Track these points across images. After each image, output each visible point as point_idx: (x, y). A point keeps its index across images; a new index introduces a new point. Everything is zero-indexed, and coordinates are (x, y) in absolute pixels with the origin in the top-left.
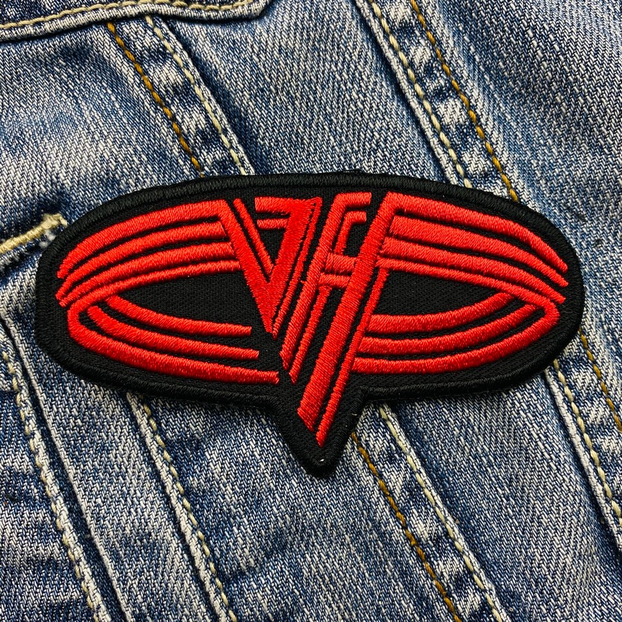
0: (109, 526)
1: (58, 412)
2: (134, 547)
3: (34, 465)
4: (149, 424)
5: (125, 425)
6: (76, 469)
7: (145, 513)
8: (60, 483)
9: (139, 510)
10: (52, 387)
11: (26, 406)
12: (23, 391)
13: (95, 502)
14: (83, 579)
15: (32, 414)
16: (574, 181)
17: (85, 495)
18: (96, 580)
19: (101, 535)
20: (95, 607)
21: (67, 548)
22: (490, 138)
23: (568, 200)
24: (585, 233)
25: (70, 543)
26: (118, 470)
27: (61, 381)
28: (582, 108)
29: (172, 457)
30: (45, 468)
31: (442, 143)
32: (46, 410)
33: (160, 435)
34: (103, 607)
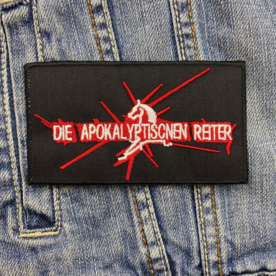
6: (15, 85)
8: (9, 89)
10: (15, 55)
12: (5, 53)
13: (19, 98)
14: (7, 122)
15: (6, 62)
16: (217, 36)
18: (12, 125)
20: (9, 133)
21: (5, 110)
22: (192, 11)
23: (213, 42)
24: (216, 56)
25: (7, 109)
27: (19, 54)
28: (229, 8)
30: (5, 82)
31: (174, 8)
32: (11, 62)
34: (11, 134)
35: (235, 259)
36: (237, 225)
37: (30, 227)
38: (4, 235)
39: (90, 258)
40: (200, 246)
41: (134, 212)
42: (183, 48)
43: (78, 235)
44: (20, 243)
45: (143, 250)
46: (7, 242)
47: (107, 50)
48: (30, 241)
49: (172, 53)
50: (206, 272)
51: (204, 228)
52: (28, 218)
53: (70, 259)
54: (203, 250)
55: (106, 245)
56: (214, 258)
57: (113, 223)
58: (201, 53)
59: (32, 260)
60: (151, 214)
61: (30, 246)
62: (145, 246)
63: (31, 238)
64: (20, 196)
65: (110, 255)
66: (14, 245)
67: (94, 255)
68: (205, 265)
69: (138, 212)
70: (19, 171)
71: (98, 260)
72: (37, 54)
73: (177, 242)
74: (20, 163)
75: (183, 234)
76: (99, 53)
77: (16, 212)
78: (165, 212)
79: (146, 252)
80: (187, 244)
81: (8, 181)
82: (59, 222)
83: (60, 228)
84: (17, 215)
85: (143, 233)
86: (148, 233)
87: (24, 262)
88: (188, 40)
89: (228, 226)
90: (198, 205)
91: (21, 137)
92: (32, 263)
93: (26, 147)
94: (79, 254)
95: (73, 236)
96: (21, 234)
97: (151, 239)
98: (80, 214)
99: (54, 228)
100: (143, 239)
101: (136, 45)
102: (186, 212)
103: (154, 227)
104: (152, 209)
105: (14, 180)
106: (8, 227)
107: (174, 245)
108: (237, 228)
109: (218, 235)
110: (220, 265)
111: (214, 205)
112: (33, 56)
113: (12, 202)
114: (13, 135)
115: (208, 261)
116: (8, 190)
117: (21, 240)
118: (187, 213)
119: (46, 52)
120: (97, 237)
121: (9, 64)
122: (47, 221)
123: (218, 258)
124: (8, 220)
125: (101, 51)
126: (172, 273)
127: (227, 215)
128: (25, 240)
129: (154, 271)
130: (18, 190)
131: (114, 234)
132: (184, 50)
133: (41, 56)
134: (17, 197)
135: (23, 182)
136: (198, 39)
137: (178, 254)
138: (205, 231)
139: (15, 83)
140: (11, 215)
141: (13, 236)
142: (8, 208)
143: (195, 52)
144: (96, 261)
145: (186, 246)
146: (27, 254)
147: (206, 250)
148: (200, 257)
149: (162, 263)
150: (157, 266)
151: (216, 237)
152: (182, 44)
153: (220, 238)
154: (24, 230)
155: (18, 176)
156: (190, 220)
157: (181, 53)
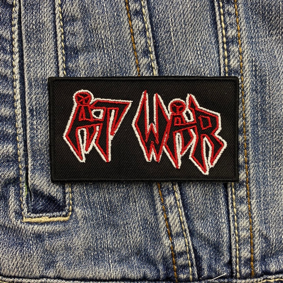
0: (32, 71)
1: (27, 20)
2: (39, 83)
3: (12, 37)
4: (61, 36)
5: (52, 34)
6: (27, 45)
7: (47, 71)
9: (46, 69)
10: (28, 9)
11: (16, 13)
12: (17, 7)
13: (30, 60)
14: (15, 88)
15: (17, 17)
17: (27, 56)
18: (20, 91)
19: (28, 74)
20: (17, 99)
21: (14, 73)
25: (16, 72)
26: (43, 51)
27: (33, 9)
29: (65, 53)
30: (16, 40)
32: (23, 17)
33: (64, 42)
34: (19, 101)
35: (268, 256)
36: (273, 218)
37: (35, 211)
38: (5, 219)
39: (104, 249)
40: (232, 240)
41: (157, 198)
42: (223, 15)
43: (92, 221)
44: (23, 228)
45: (167, 242)
46: (8, 226)
47: (136, 10)
48: (36, 226)
49: (209, 19)
50: (236, 270)
51: (237, 220)
52: (32, 201)
53: (81, 249)
54: (234, 246)
55: (123, 235)
56: (246, 254)
57: (133, 209)
58: (242, 21)
59: (36, 249)
60: (178, 201)
61: (35, 232)
62: (169, 238)
63: (37, 223)
64: (24, 175)
65: (128, 246)
66: (16, 231)
67: (109, 246)
68: (236, 262)
69: (162, 199)
70: (25, 145)
71: (113, 251)
72: (54, 10)
73: (204, 235)
74: (27, 135)
75: (212, 226)
76: (127, 14)
77: (20, 193)
78: (193, 199)
79: (170, 244)
80: (216, 237)
81: (12, 155)
82: (71, 207)
83: (70, 213)
84: (20, 196)
85: (167, 222)
86: (173, 222)
87: (27, 251)
88: (228, 5)
89: (263, 219)
90: (231, 193)
91: (30, 106)
92: (36, 252)
93: (35, 117)
94: (92, 244)
95: (86, 223)
96: (24, 218)
97: (176, 229)
98: (95, 197)
99: (64, 213)
100: (167, 230)
101: (170, 7)
102: (217, 201)
103: (180, 216)
104: (178, 196)
105: (19, 155)
106: (10, 209)
107: (201, 237)
108: (272, 221)
109: (252, 229)
110: (252, 263)
111: (249, 194)
112: (49, 12)
113: (15, 181)
114: (21, 103)
115: (240, 258)
116: (11, 166)
117: (24, 225)
118: (217, 203)
119: (66, 7)
120: (113, 225)
121: (21, 20)
122: (55, 205)
123: (251, 255)
124: (10, 201)
125: (129, 11)
126: (197, 269)
127: (262, 206)
128: (29, 226)
129: (177, 267)
130: (22, 167)
131: (134, 222)
132: (224, 16)
133: (60, 12)
134: (22, 175)
135: (29, 158)
136: (240, 5)
137: (205, 248)
138: (238, 224)
139: (27, 42)
140: (14, 196)
141: (15, 220)
142: (10, 188)
143: (236, 19)
144: (111, 253)
145: (214, 240)
146: (31, 242)
147: (237, 245)
148: (231, 253)
149: (187, 258)
150: (181, 261)
151: (250, 231)
152: (222, 10)
153: (254, 232)
154: (28, 214)
155: (24, 151)
156: (221, 210)
157: (220, 19)
